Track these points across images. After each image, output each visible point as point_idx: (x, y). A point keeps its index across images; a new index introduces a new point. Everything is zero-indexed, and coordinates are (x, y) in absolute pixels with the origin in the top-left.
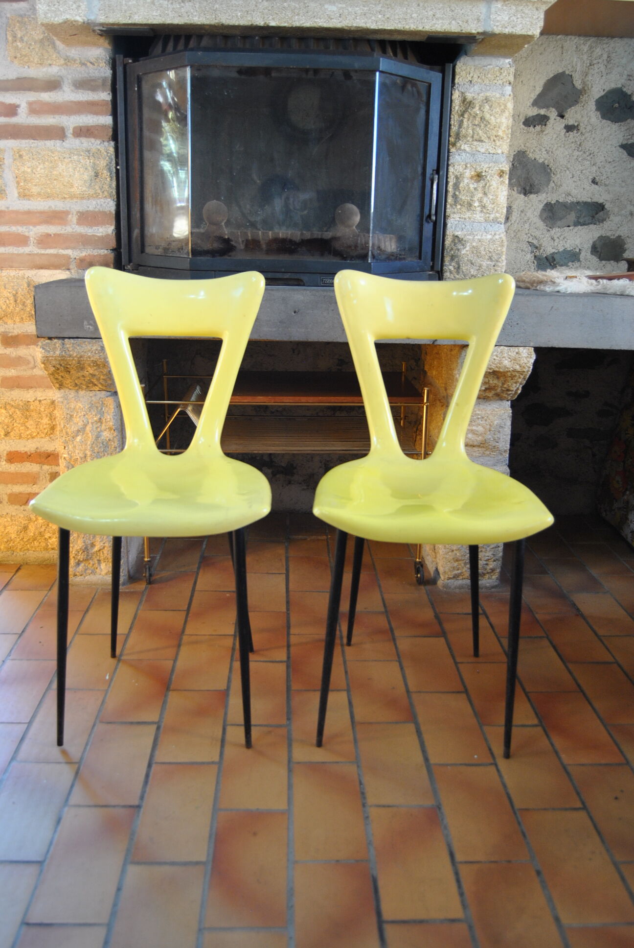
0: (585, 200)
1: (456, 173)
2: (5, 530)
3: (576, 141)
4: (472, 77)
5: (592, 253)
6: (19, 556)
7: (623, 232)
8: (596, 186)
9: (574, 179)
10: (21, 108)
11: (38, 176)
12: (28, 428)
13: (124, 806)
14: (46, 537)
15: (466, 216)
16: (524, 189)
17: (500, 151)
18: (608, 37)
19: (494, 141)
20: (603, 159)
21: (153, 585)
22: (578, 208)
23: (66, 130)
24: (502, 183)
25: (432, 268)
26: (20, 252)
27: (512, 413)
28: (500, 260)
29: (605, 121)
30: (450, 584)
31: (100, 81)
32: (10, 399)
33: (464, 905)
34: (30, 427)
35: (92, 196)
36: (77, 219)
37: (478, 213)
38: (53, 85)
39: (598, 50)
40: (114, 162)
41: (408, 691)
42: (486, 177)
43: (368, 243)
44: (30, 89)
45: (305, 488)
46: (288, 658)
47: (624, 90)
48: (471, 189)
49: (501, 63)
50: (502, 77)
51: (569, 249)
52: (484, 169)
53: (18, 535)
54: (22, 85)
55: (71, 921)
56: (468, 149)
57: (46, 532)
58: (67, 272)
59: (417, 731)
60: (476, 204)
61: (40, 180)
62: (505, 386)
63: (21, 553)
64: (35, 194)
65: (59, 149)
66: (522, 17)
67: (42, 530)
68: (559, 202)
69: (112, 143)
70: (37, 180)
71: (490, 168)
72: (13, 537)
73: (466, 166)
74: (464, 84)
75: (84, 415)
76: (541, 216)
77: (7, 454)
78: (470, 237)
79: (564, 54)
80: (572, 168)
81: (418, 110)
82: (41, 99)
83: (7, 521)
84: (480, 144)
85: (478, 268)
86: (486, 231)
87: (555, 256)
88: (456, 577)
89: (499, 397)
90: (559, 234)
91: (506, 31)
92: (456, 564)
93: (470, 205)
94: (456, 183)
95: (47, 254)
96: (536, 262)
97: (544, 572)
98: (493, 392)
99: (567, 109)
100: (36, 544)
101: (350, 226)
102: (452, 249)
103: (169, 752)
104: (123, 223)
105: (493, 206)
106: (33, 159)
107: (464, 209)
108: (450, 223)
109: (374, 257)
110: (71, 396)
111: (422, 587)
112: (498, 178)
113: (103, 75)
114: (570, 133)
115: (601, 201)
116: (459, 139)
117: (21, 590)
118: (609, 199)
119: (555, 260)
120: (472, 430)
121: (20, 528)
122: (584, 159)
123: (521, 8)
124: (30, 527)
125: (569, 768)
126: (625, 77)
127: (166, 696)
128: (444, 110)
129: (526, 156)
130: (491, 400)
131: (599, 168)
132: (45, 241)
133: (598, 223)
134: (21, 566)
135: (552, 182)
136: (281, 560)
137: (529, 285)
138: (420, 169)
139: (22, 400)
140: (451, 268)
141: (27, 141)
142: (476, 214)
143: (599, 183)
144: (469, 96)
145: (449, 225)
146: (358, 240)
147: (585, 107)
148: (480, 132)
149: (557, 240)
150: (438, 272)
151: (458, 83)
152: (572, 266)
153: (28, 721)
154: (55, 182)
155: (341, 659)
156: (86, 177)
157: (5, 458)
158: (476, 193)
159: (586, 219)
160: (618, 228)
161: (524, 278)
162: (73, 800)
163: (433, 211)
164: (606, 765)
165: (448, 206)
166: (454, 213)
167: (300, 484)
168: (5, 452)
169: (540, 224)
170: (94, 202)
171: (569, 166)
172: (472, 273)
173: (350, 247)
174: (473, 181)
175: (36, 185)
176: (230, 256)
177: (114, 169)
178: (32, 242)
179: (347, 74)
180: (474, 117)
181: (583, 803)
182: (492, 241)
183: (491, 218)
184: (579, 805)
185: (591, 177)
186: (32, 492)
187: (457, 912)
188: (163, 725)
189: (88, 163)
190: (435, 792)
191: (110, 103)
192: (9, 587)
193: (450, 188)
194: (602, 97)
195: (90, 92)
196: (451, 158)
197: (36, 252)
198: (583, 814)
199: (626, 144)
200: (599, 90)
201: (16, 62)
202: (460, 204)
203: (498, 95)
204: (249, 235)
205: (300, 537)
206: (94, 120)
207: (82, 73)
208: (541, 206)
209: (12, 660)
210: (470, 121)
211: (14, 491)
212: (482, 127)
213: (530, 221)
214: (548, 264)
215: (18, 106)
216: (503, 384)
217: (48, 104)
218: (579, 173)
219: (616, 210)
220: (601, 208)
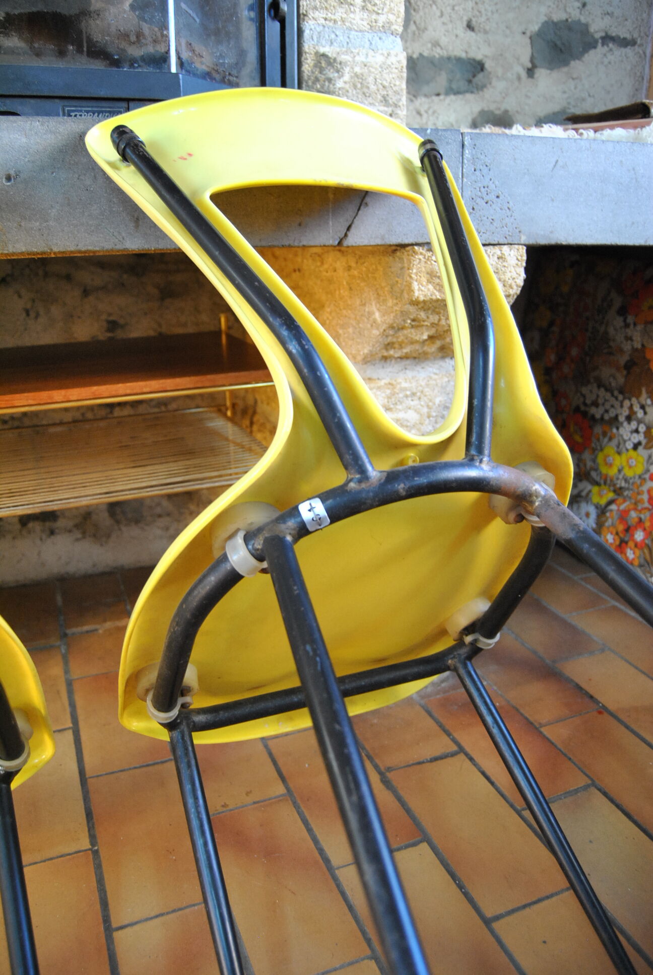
0: (458, 54)
7: (511, 104)
8: (473, 34)
9: (444, 19)
15: (337, 17)
22: (450, 66)
37: (357, 10)
68: (424, 56)
78: (349, 58)
86: (373, 47)
90: (426, 107)
98: (438, 344)
102: (317, 80)
107: (333, 2)
108: (309, 27)
115: (479, 57)
118: (491, 54)
131: (477, 3)
133: (475, 91)
135: (412, 22)
136: (58, 692)
142: (354, 12)
143: (476, 29)
145: (307, 34)
149: (425, 116)
159: (462, 83)
160: (504, 98)
166: (315, 8)
173: (125, 38)
182: (384, 67)
183: (380, 24)
185: (465, 18)
205: (86, 628)
218: (449, 9)
219: (500, 71)
220: (479, 67)
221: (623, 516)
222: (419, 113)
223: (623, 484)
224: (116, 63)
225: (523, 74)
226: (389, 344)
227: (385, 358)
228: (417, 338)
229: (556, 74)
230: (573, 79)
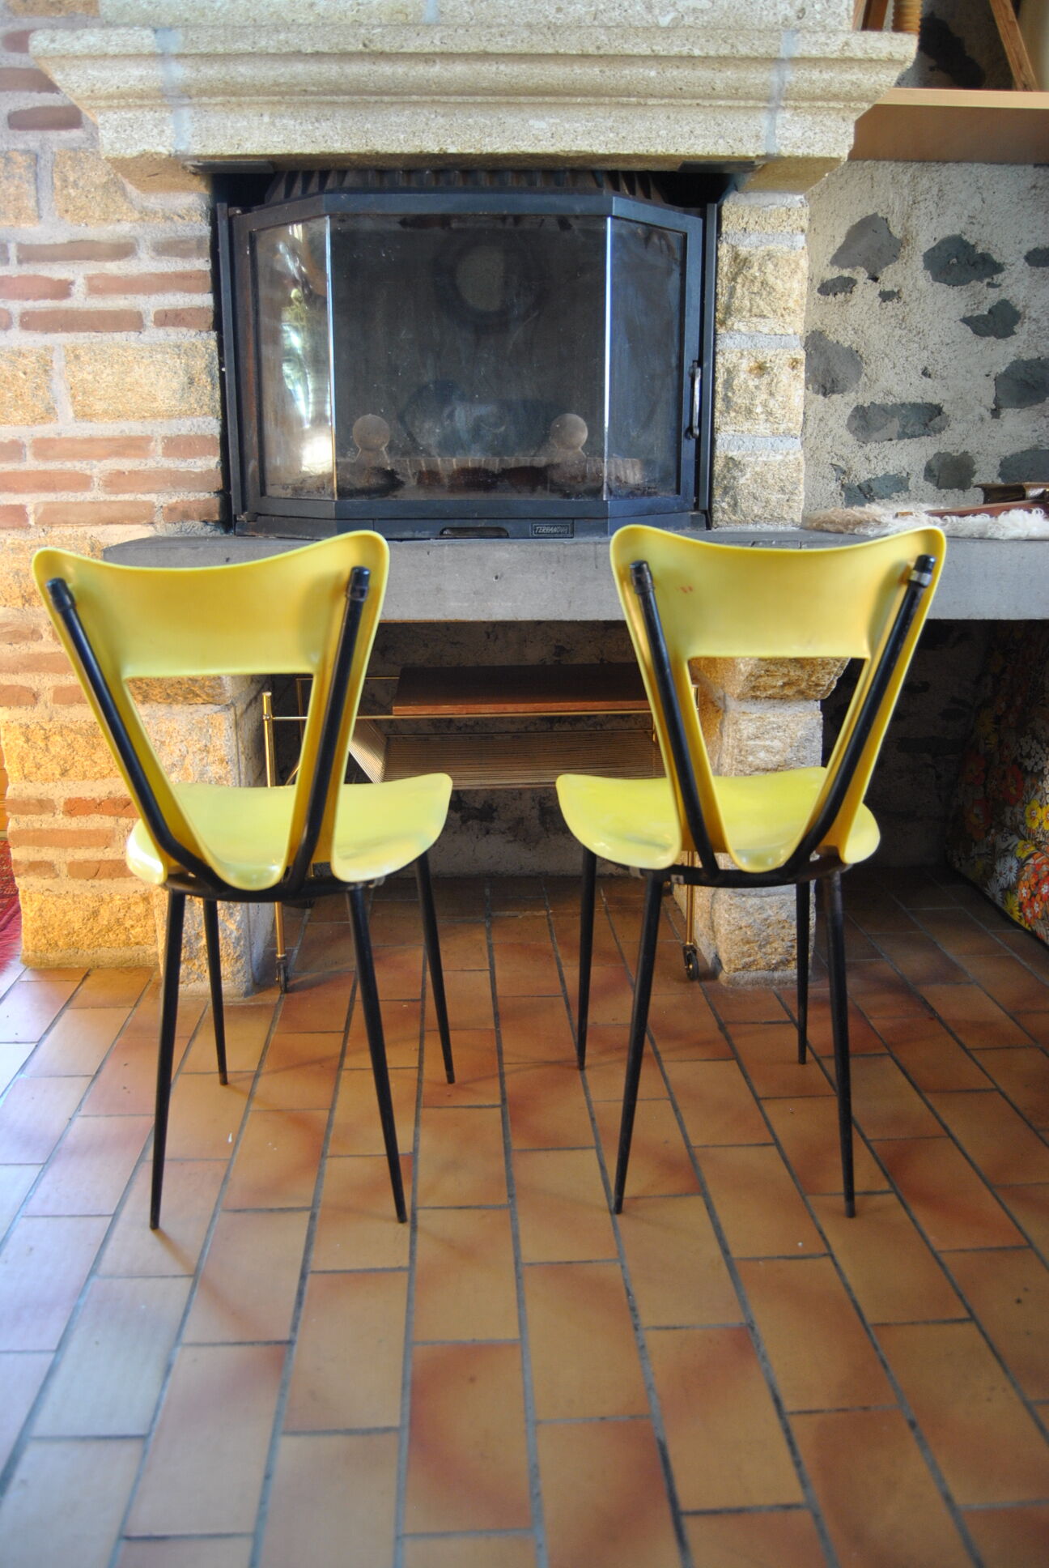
0: (913, 401)
1: (727, 365)
2: (64, 917)
3: (897, 315)
4: (747, 223)
5: (926, 479)
6: (86, 956)
7: (970, 446)
8: (929, 379)
9: (896, 370)
10: (76, 286)
11: (104, 385)
12: (96, 763)
13: (268, 1343)
14: (126, 925)
15: (744, 428)
16: (823, 386)
17: (790, 331)
18: (938, 162)
19: (782, 316)
20: (937, 339)
21: (290, 995)
22: (904, 412)
23: (144, 316)
24: (797, 376)
25: (696, 506)
26: (78, 500)
27: (824, 719)
28: (796, 491)
29: (937, 284)
30: (737, 979)
31: (194, 242)
32: (68, 719)
33: (804, 1483)
34: (99, 761)
35: (185, 413)
36: (163, 448)
37: (761, 422)
38: (123, 250)
39: (925, 180)
40: (216, 361)
41: (688, 1146)
42: (772, 369)
43: (602, 472)
44: (88, 258)
45: (512, 839)
46: (504, 1100)
47: (965, 238)
48: (751, 387)
49: (789, 201)
50: (790, 222)
51: (892, 473)
52: (769, 358)
53: (84, 924)
54: (79, 251)
55: (194, 1531)
56: (743, 329)
57: (127, 918)
58: (151, 528)
59: (708, 1208)
60: (759, 410)
61: (106, 391)
62: (813, 679)
63: (90, 952)
64: (100, 412)
65: (134, 345)
66: (822, 132)
67: (121, 915)
68: (875, 404)
69: (214, 334)
70: (103, 392)
71: (777, 355)
72: (76, 928)
73: (742, 354)
74: (735, 233)
75: (182, 741)
76: (849, 426)
77: (65, 803)
78: (752, 459)
79: (876, 188)
80: (892, 354)
81: (669, 272)
82: (104, 271)
83: (68, 904)
84: (762, 321)
85: (764, 504)
86: (774, 449)
87: (872, 485)
88: (747, 967)
89: (803, 695)
90: (876, 452)
91: (799, 153)
92: (746, 948)
93: (749, 411)
94: (728, 379)
95: (120, 502)
96: (843, 494)
97: (876, 955)
98: (795, 689)
99: (881, 268)
100: (112, 936)
101: (573, 447)
102: (725, 477)
103: (333, 1254)
104: (233, 452)
105: (783, 412)
106: (96, 361)
107: (740, 418)
108: (721, 438)
109: (610, 492)
110: (160, 713)
111: (696, 984)
112: (790, 370)
113: (197, 233)
114: (887, 302)
115: (936, 401)
116: (731, 315)
117: (93, 1008)
118: (947, 398)
119: (871, 490)
120: (765, 746)
121: (86, 913)
122: (910, 341)
123: (820, 118)
124: (102, 911)
125: (944, 1258)
126: (965, 219)
127: (321, 1166)
128: (706, 272)
129: (825, 338)
130: (791, 700)
131: (932, 353)
132: (115, 481)
133: (932, 433)
134: (90, 970)
135: (863, 375)
136: (481, 949)
137: (841, 528)
138: (674, 361)
139: (85, 721)
140: (724, 505)
141: (86, 334)
142: (759, 424)
143: (932, 376)
144: (743, 251)
145: (719, 442)
146: (585, 467)
147: (908, 264)
148: (761, 303)
149: (874, 461)
150: (705, 512)
151: (726, 233)
152: (896, 498)
153: (112, 1212)
154: (129, 393)
155: (584, 1098)
156: (175, 385)
157: (62, 809)
158: (757, 393)
159: (916, 428)
160: (963, 440)
161: (833, 518)
162: (189, 1335)
163: (696, 422)
164: (999, 1249)
165: (717, 414)
166: (726, 423)
167: (503, 833)
168: (62, 801)
169: (848, 437)
170: (188, 423)
171: (888, 352)
172: (756, 512)
173: (574, 478)
174: (753, 376)
175: (100, 399)
176: (395, 496)
177: (217, 373)
178: (96, 484)
179: (564, 223)
180: (752, 281)
181: (969, 1311)
182: (784, 464)
183: (781, 430)
184: (964, 1314)
185: (920, 367)
186: (104, 859)
187: (793, 1493)
188: (319, 1211)
189: (178, 364)
190: (744, 1305)
191: (209, 275)
192: (74, 1003)
193: (719, 388)
194: (933, 249)
195: (178, 259)
196: (718, 342)
197: (102, 499)
198: (970, 1329)
199: (971, 317)
200: (928, 240)
201: (68, 217)
202: (735, 411)
203: (786, 249)
204: (423, 465)
205: (507, 913)
206: (186, 300)
207: (164, 231)
208: (849, 411)
209: (84, 1116)
210: (746, 287)
211: (76, 857)
212: (764, 297)
213: (833, 433)
214: (861, 495)
215: (72, 283)
216: (810, 676)
217: (116, 278)
218: (902, 361)
219: (959, 414)
220: (936, 412)
221: (1036, 872)
222: (868, 459)
223: (1042, 839)
224: (568, 496)
225: (987, 415)
226: (754, 687)
227: (756, 698)
228: (774, 684)
229: (1025, 413)
230: (1045, 417)
